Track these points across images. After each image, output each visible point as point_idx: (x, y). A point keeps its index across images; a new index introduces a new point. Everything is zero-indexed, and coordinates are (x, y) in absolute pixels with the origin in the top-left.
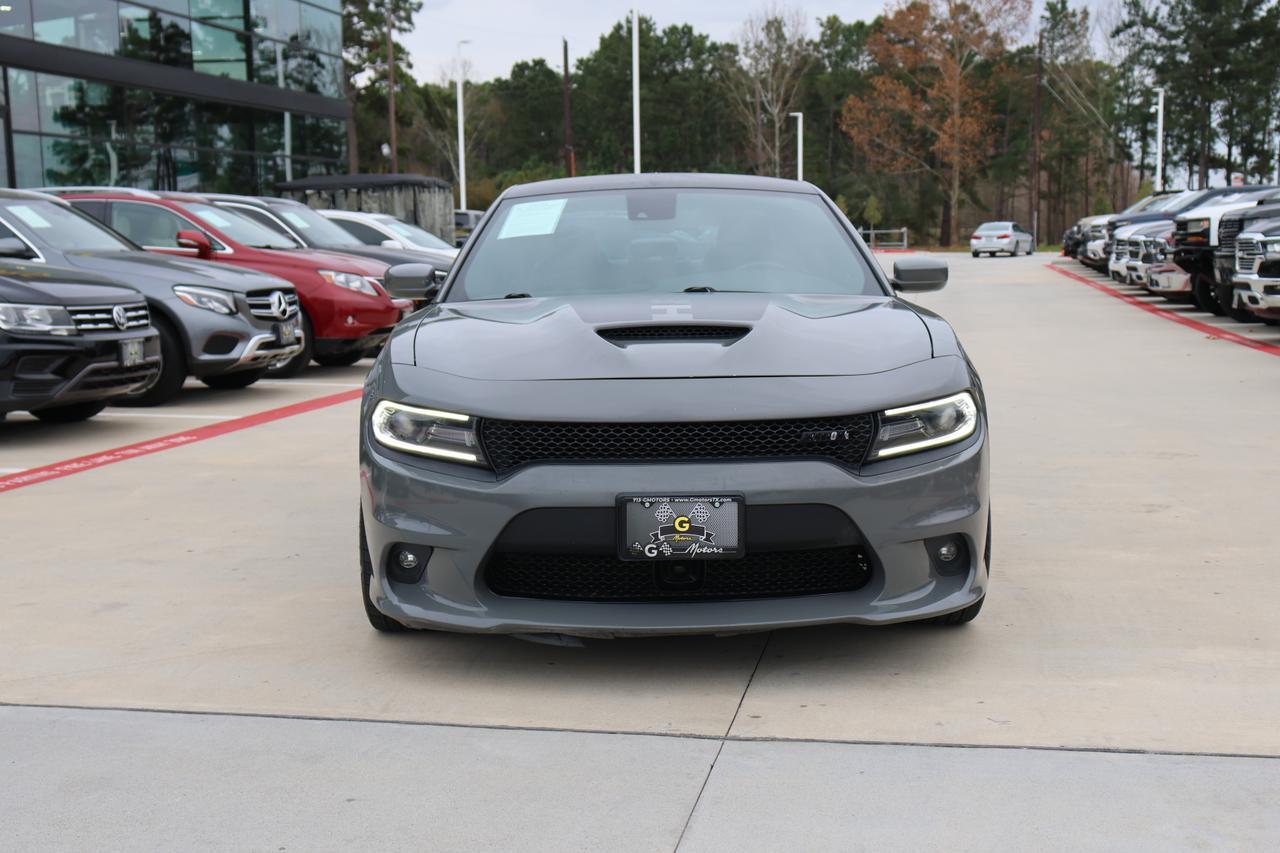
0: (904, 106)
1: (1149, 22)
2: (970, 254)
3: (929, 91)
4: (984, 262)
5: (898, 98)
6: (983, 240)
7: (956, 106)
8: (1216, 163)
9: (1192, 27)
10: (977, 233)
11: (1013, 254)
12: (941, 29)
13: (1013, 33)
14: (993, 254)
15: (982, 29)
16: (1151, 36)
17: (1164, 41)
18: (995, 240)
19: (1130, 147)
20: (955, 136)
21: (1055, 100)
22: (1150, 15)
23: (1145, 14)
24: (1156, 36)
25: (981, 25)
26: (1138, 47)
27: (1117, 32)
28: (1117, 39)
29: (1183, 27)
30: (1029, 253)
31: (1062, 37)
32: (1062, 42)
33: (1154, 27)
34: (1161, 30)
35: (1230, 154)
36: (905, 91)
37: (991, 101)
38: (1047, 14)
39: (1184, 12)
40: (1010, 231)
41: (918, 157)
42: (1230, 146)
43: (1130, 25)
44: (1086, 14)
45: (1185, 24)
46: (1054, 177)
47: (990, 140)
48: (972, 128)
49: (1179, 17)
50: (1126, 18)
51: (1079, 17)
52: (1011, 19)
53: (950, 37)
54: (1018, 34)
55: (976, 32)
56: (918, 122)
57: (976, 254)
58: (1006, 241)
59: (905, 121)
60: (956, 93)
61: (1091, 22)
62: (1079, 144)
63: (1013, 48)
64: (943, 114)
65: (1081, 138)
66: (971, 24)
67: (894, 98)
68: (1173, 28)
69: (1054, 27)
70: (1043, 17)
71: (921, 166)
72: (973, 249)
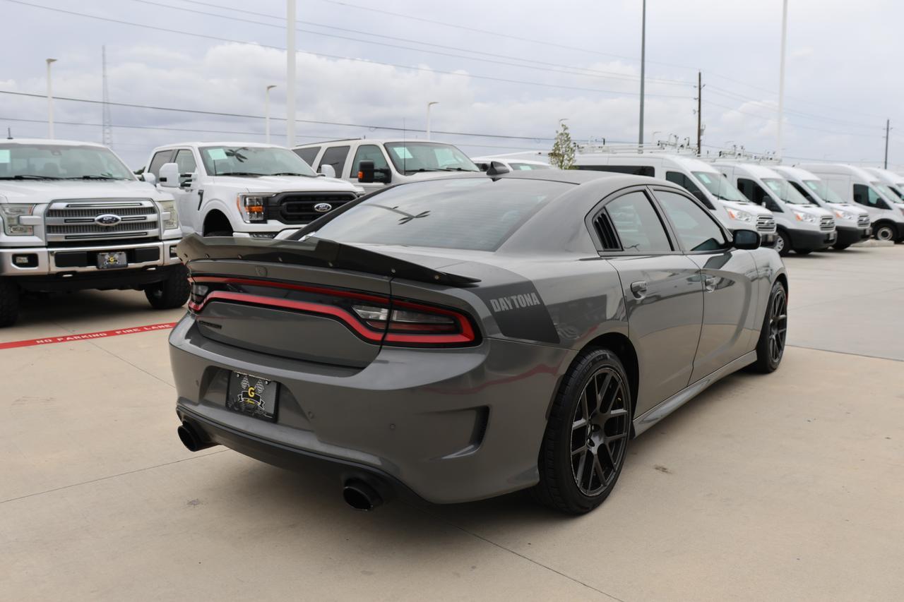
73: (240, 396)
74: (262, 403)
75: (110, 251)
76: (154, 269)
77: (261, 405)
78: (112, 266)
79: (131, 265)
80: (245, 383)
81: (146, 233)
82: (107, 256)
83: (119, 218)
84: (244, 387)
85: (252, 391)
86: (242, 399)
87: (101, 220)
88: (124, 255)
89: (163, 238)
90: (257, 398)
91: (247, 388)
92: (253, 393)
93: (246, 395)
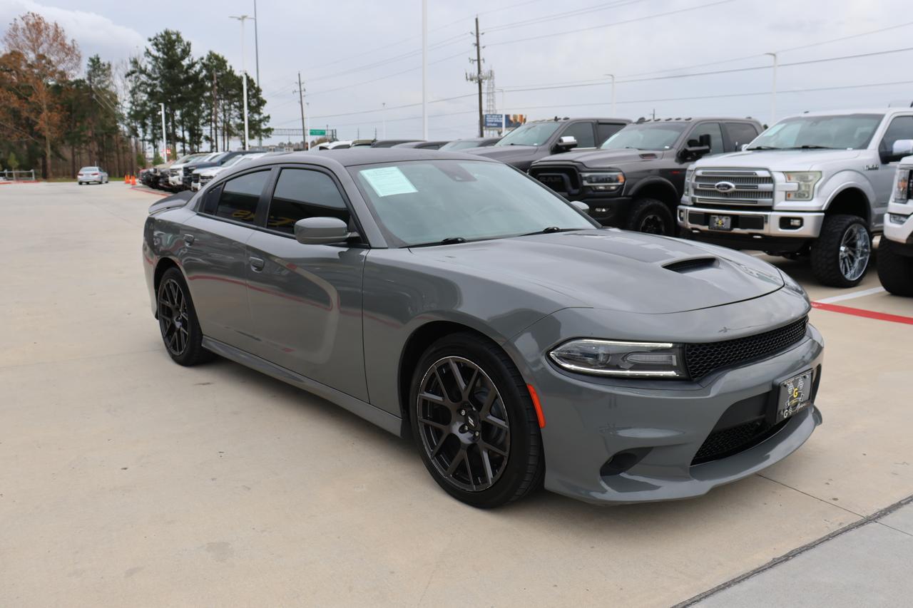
0: (16, 105)
1: (143, 72)
2: (77, 183)
3: (29, 98)
4: (84, 187)
5: (11, 101)
6: (84, 176)
7: (45, 106)
8: (178, 139)
9: (163, 76)
10: (80, 172)
11: (100, 183)
12: (31, 66)
13: (72, 72)
14: (88, 183)
15: (54, 68)
16: (143, 78)
17: (150, 81)
18: (91, 176)
19: (137, 130)
20: (47, 122)
21: (100, 106)
22: (143, 67)
23: (141, 68)
24: (147, 78)
25: (53, 66)
26: (138, 83)
27: (128, 75)
28: (128, 78)
29: (158, 75)
30: (107, 182)
31: (99, 76)
32: (98, 78)
33: (146, 74)
34: (149, 76)
35: (183, 135)
36: (15, 98)
37: (66, 105)
38: (91, 64)
39: (159, 68)
40: (98, 171)
41: (26, 133)
42: (183, 131)
43: (133, 72)
44: (109, 65)
45: (160, 73)
46: (101, 145)
47: (66, 125)
48: (56, 117)
49: (157, 71)
50: (133, 69)
51: (106, 66)
52: (70, 65)
53: (36, 71)
54: (76, 72)
55: (51, 69)
56: (25, 114)
57: (81, 183)
58: (97, 176)
59: (16, 114)
60: (44, 102)
61: (113, 70)
62: (112, 128)
63: (72, 80)
64: (39, 111)
65: (113, 125)
66: (48, 66)
67: (9, 101)
68: (155, 76)
69: (94, 71)
70: (88, 65)
71: (27, 138)
72: (79, 180)
75: (719, 215)
76: (759, 237)
78: (719, 228)
79: (737, 230)
81: (756, 202)
82: (717, 219)
83: (733, 185)
87: (718, 186)
88: (729, 220)
89: (775, 209)
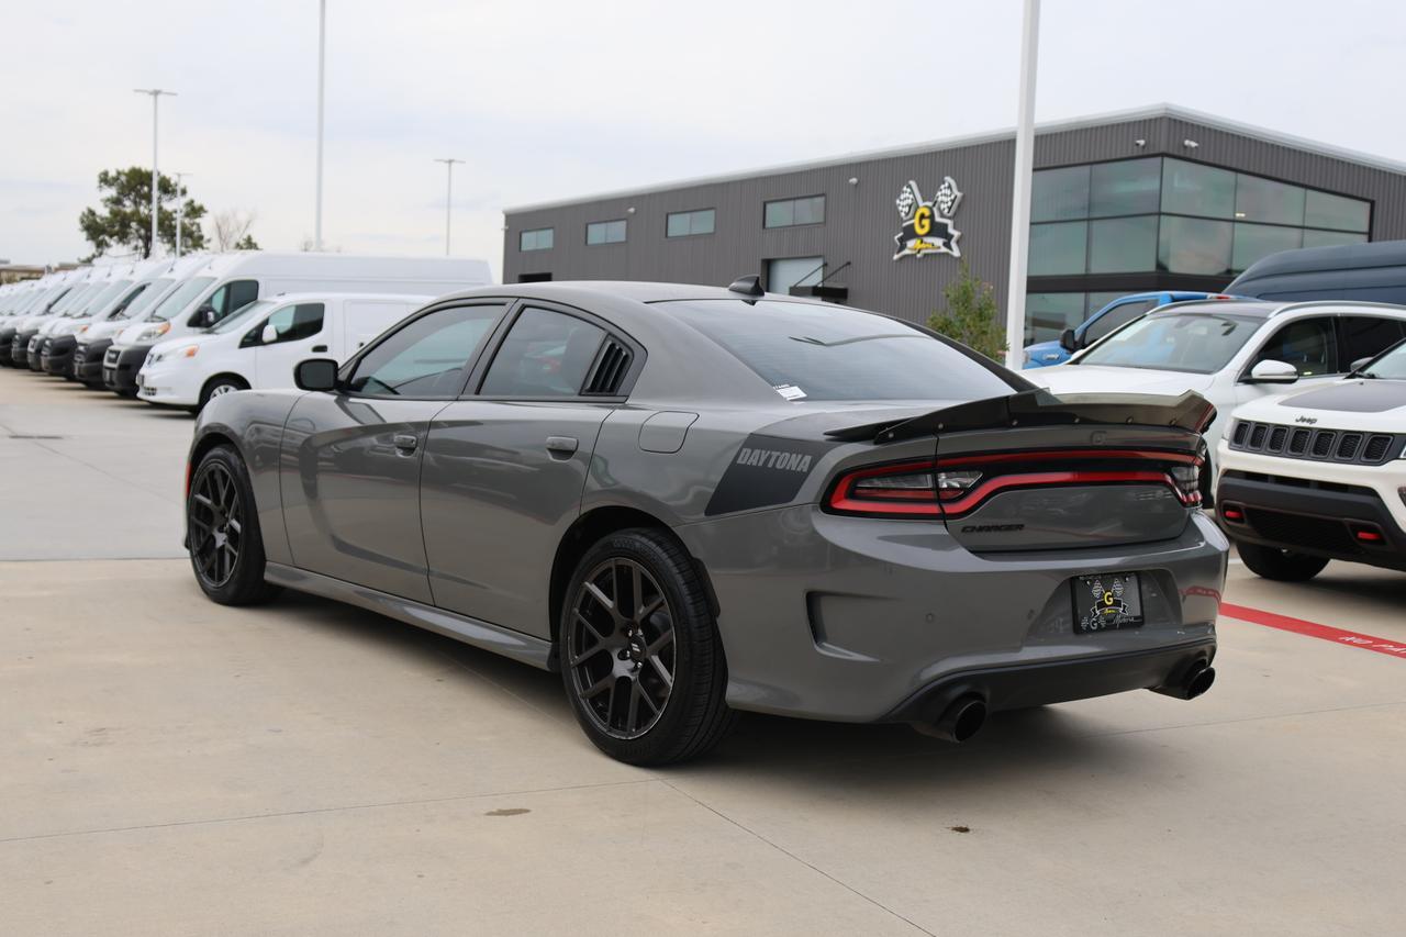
73: (1094, 610)
74: (1125, 607)
77: (1124, 611)
80: (1097, 590)
84: (1097, 595)
85: (1109, 596)
86: (1098, 612)
90: (1117, 603)
91: (1102, 595)
92: (1111, 599)
93: (1102, 605)
